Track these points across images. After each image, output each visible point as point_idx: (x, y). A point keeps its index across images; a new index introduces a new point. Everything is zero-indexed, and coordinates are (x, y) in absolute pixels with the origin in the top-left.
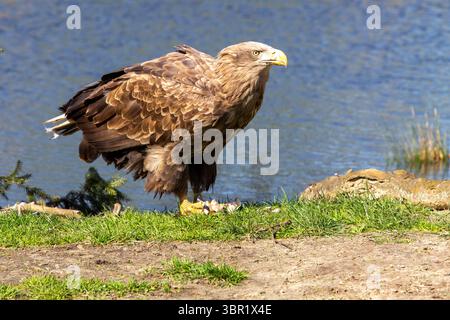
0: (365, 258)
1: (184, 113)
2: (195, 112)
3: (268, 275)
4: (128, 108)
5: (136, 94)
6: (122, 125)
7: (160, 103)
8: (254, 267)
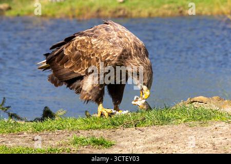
0: (182, 133)
1: (102, 56)
2: (108, 55)
3: (126, 144)
4: (75, 55)
5: (79, 47)
6: (71, 65)
7: (90, 51)
8: (120, 140)
